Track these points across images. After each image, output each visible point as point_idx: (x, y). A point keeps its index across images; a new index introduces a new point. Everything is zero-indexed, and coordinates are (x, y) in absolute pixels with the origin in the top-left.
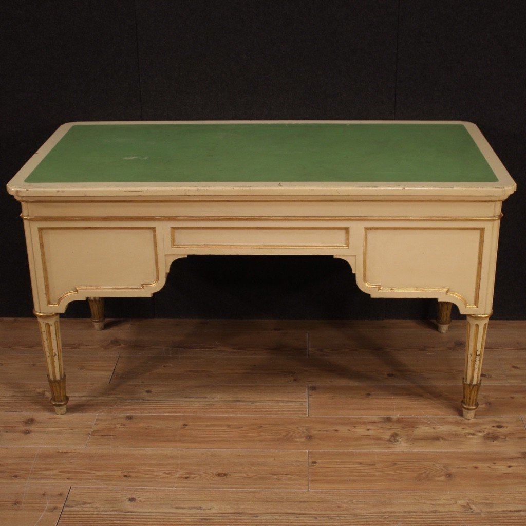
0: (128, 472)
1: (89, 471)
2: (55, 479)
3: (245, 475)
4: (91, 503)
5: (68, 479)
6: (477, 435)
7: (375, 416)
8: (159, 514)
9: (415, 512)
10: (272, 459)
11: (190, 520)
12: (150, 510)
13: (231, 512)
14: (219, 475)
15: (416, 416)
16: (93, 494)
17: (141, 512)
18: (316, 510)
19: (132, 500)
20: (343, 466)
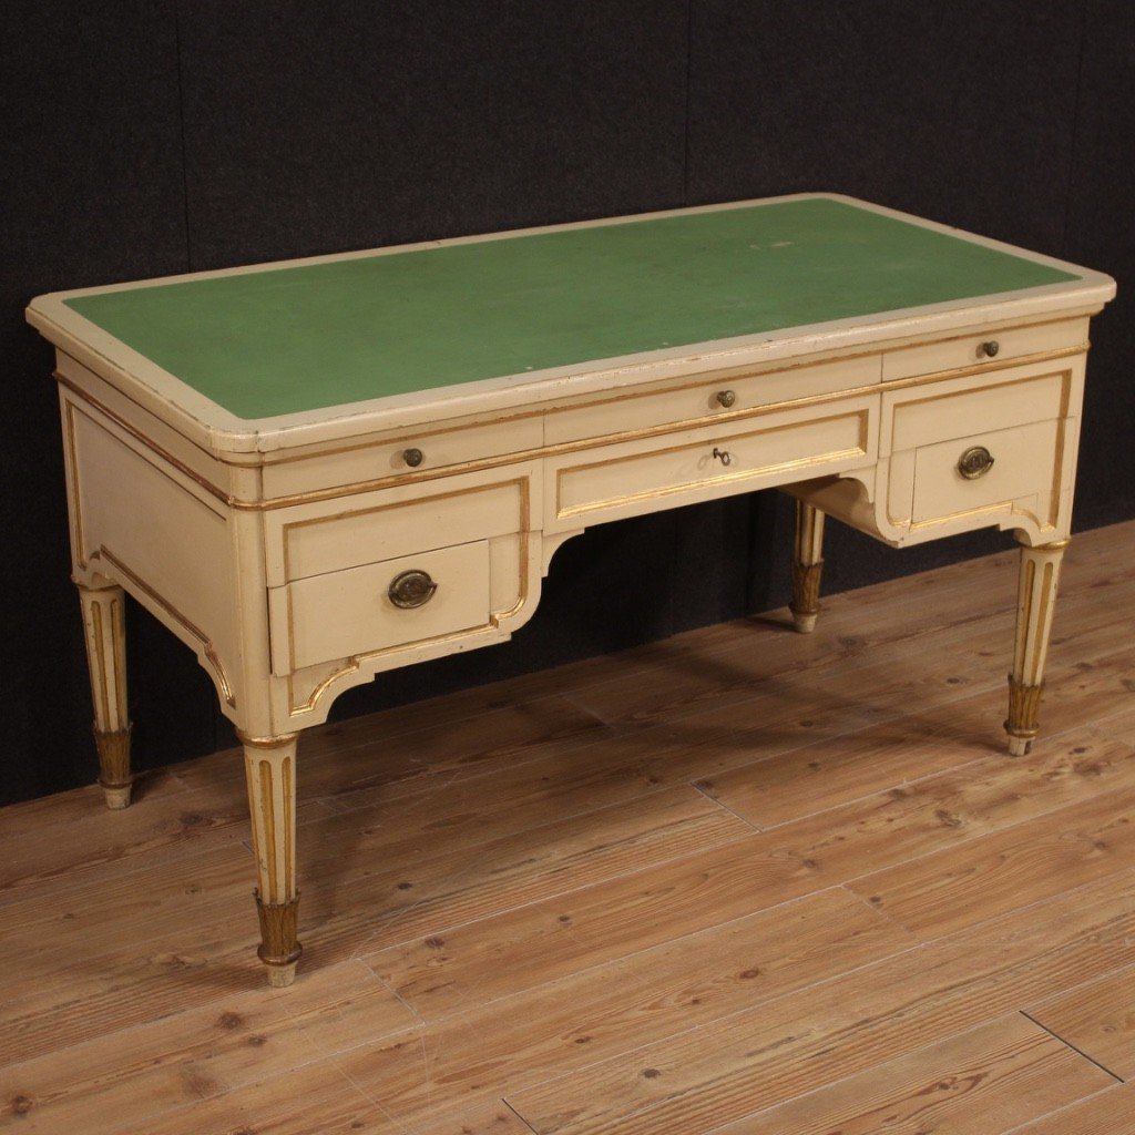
0: (577, 1031)
1: (497, 1060)
2: (447, 1098)
3: (788, 960)
4: (583, 1110)
5: (473, 1088)
6: (1063, 773)
7: (871, 796)
8: (736, 1076)
9: (1125, 916)
10: (798, 919)
11: (800, 1065)
12: (707, 1079)
13: (849, 1025)
14: (745, 976)
15: (937, 775)
16: (564, 1092)
17: (697, 1087)
18: (978, 969)
19: (651, 1074)
20: (929, 888)
